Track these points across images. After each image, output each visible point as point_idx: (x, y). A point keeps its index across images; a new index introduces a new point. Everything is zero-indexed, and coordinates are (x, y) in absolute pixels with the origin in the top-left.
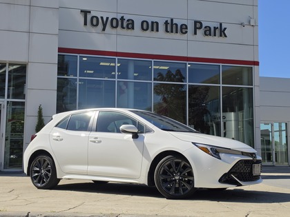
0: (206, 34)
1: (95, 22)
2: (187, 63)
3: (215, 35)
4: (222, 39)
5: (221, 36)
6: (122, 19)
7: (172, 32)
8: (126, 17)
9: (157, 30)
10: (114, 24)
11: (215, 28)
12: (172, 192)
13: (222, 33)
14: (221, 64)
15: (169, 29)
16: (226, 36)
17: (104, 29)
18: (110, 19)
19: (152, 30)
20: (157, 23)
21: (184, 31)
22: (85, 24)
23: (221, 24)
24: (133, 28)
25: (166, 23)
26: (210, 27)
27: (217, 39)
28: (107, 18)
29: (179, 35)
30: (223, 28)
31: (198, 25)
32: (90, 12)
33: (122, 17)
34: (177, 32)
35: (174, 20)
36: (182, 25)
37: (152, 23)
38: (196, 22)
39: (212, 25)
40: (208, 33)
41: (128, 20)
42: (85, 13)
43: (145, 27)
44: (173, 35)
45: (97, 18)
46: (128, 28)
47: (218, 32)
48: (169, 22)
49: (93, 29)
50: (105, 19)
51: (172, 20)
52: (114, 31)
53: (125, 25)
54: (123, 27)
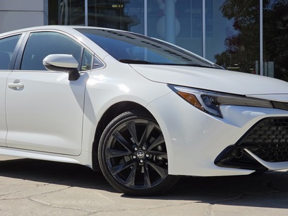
12: (131, 183)
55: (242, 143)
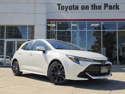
0: (110, 9)
1: (63, 8)
2: (102, 21)
3: (114, 9)
4: (117, 10)
5: (117, 9)
6: (74, 6)
7: (95, 9)
8: (75, 5)
9: (88, 9)
10: (70, 8)
11: (114, 6)
13: (117, 7)
14: (117, 21)
15: (93, 8)
16: (119, 9)
17: (66, 11)
18: (69, 6)
19: (86, 9)
20: (88, 6)
21: (100, 8)
22: (59, 9)
23: (117, 4)
24: (78, 9)
25: (92, 6)
26: (111, 6)
27: (115, 10)
28: (68, 6)
29: (98, 10)
30: (118, 6)
31: (106, 5)
32: (61, 4)
33: (74, 5)
34: (97, 9)
35: (95, 4)
36: (99, 6)
37: (86, 6)
38: (105, 4)
39: (112, 5)
40: (110, 8)
41: (76, 6)
42: (59, 5)
43: (83, 8)
44: (95, 11)
45: (64, 6)
46: (76, 9)
47: (115, 7)
48: (93, 5)
49: (62, 11)
50: (67, 7)
51: (94, 4)
52: (70, 11)
53: (75, 8)
54: (74, 9)
55: (85, 71)
